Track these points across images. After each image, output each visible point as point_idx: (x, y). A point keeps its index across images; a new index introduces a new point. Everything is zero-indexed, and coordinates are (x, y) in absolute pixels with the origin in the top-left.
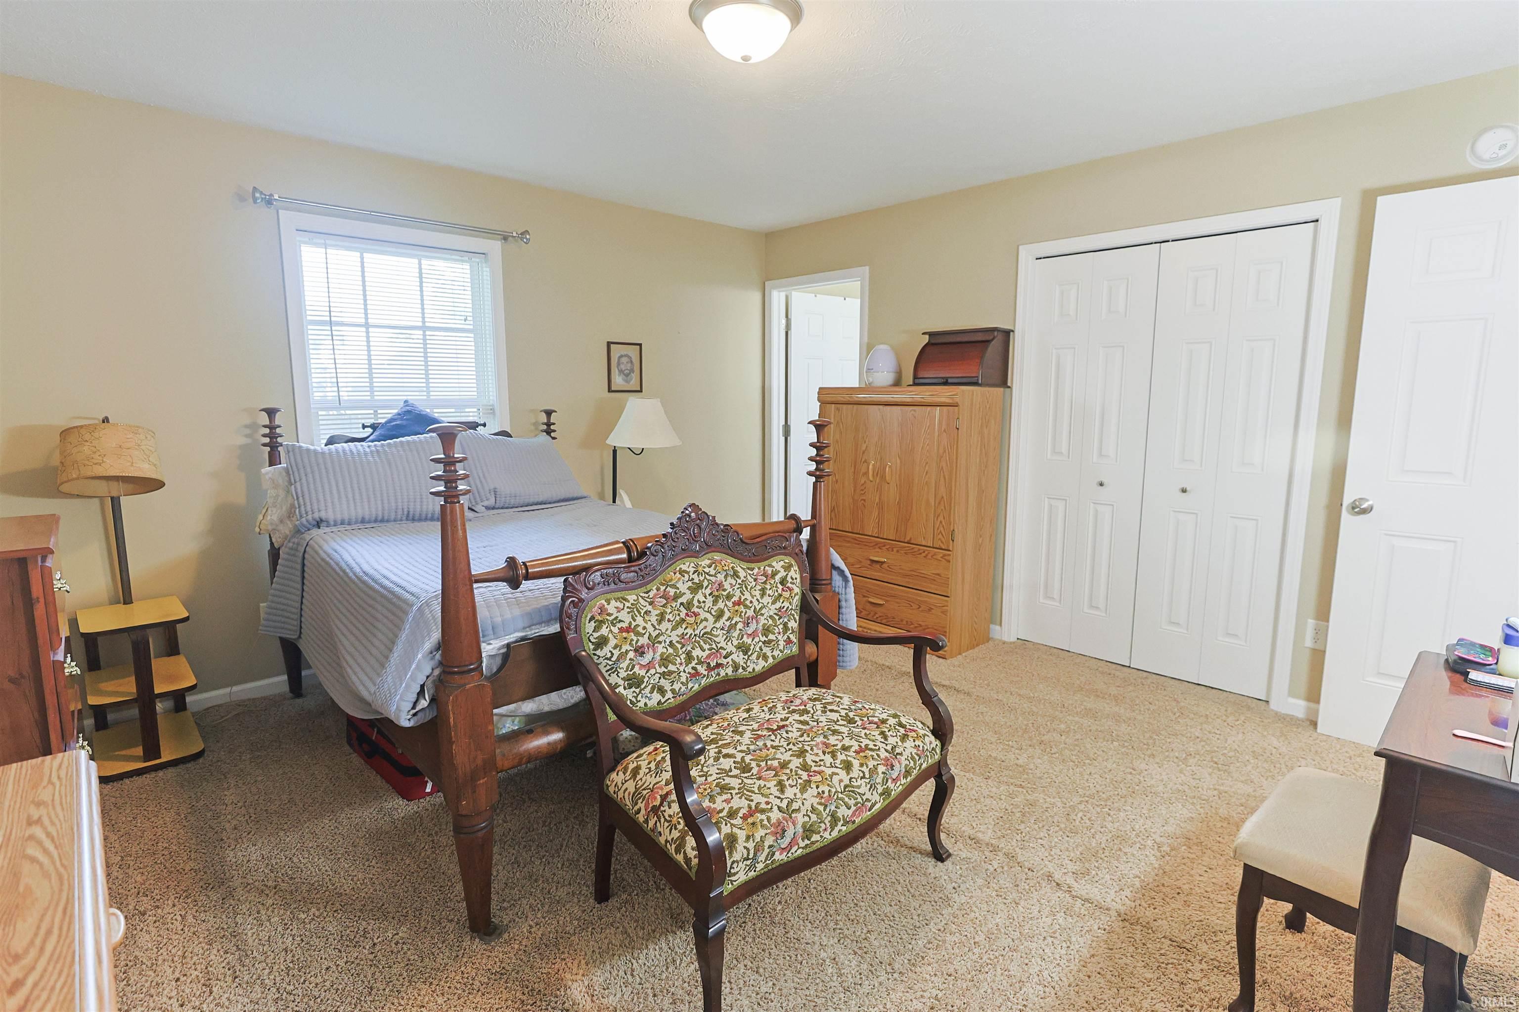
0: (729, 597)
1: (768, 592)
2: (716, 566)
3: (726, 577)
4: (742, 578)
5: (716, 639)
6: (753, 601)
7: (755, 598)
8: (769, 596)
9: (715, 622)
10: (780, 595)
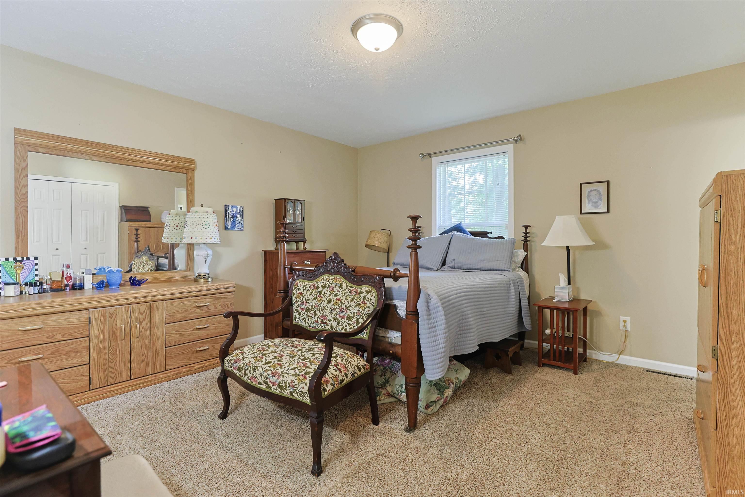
0: (336, 295)
1: (354, 300)
2: (334, 280)
3: (336, 286)
4: (343, 289)
5: (326, 311)
6: (346, 301)
7: (347, 301)
8: (354, 302)
9: (327, 304)
10: (360, 304)
